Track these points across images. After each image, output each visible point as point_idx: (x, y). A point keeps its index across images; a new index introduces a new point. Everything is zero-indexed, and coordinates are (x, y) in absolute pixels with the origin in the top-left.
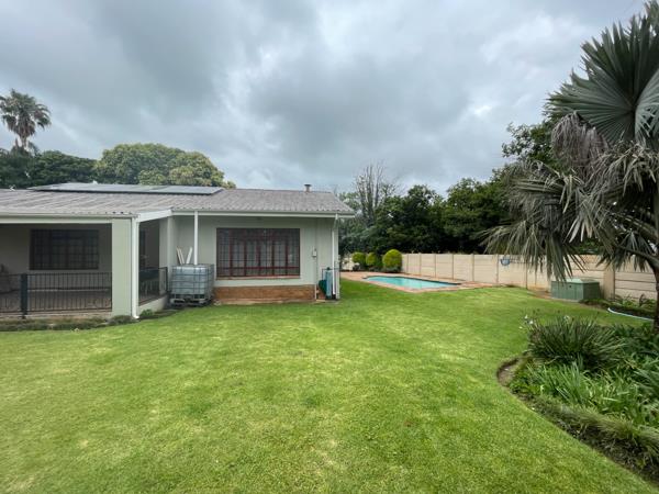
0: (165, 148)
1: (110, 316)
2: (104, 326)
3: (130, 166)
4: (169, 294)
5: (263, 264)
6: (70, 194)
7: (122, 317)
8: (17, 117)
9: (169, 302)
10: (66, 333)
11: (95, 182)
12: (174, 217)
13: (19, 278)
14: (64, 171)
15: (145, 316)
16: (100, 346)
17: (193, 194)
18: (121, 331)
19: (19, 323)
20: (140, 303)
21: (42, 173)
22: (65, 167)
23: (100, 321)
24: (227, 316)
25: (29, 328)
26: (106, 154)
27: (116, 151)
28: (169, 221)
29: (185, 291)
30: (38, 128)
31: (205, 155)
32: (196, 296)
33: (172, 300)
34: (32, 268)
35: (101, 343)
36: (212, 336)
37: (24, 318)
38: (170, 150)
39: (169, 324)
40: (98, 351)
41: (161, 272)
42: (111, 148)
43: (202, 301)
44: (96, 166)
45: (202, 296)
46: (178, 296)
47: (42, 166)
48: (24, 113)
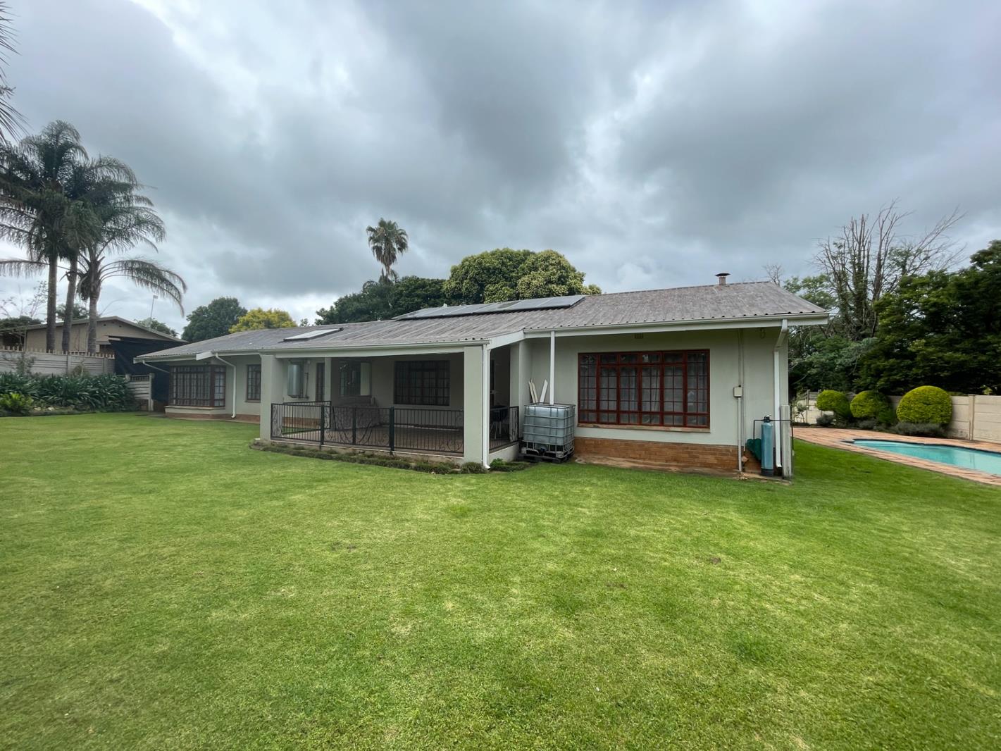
0: (512, 253)
1: (462, 461)
2: (457, 473)
3: (476, 281)
4: (521, 443)
5: (646, 408)
6: (425, 321)
7: (473, 464)
8: (383, 247)
9: (520, 451)
10: (425, 475)
11: (445, 305)
12: (526, 341)
13: (388, 412)
14: (418, 296)
15: (496, 467)
16: (455, 496)
17: (547, 309)
18: (473, 481)
19: (388, 459)
20: (491, 450)
21: (401, 302)
22: (419, 292)
23: (453, 466)
24: (595, 481)
25: (396, 465)
26: (454, 271)
27: (463, 266)
28: (521, 347)
29: (539, 440)
30: (398, 254)
31: (561, 253)
32: (553, 447)
33: (524, 450)
34: (396, 402)
35: (456, 492)
36: (577, 505)
37: (391, 453)
38: (518, 254)
39: (522, 481)
40: (454, 501)
41: (512, 413)
42: (458, 264)
43: (559, 454)
44: (445, 287)
45: (560, 448)
46: (531, 445)
47: (401, 294)
48: (388, 242)
